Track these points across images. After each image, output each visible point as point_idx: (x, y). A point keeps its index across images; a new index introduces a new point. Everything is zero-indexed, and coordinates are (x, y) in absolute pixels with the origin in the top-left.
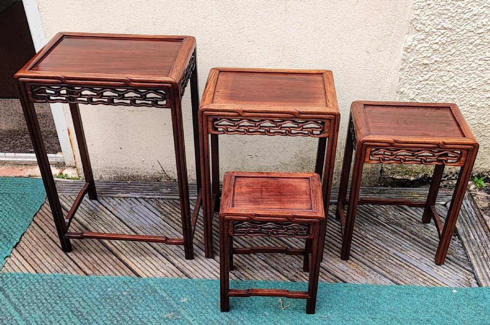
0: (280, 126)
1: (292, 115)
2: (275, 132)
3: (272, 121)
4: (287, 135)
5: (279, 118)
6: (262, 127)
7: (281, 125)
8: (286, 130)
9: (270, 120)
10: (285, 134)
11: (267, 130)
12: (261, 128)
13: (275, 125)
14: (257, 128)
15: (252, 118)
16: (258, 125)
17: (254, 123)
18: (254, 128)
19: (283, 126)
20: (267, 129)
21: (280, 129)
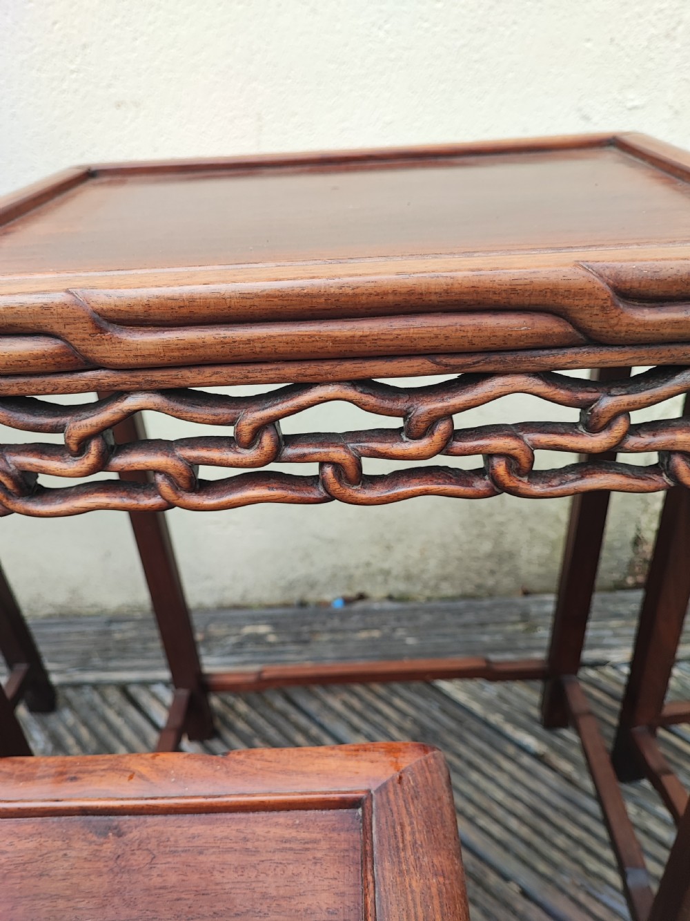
0: (442, 427)
1: (543, 324)
2: (397, 476)
3: (366, 384)
4: (498, 488)
5: (433, 354)
6: (292, 440)
7: (448, 415)
8: (489, 456)
9: (356, 383)
10: (481, 485)
11: (337, 466)
12: (289, 451)
13: (397, 423)
14: (250, 455)
15: (188, 377)
16: (258, 431)
17: (223, 412)
18: (229, 456)
19: (462, 421)
20: (337, 453)
21: (445, 450)
